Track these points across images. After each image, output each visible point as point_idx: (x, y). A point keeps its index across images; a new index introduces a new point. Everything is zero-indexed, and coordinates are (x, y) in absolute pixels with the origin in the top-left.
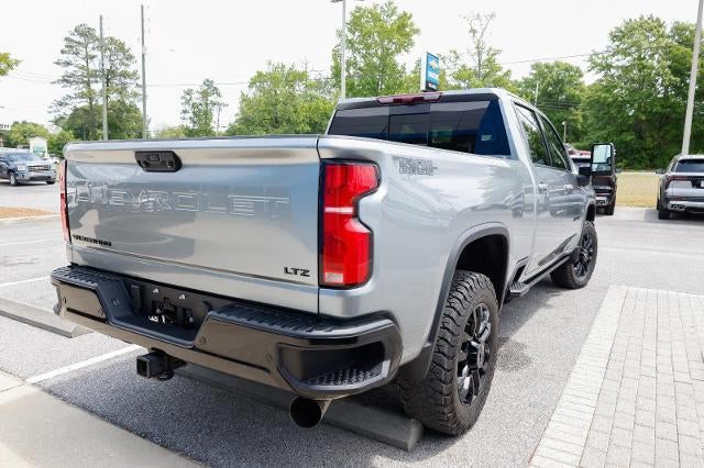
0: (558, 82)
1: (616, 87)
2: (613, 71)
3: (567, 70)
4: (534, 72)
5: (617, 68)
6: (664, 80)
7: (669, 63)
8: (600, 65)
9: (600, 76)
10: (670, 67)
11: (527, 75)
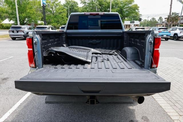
0: (72, 6)
1: (88, 8)
2: (86, 4)
3: (74, 3)
4: (66, 2)
5: (87, 3)
6: (98, 7)
7: (98, 3)
8: (83, 2)
9: (83, 5)
10: (99, 4)
11: (64, 3)
